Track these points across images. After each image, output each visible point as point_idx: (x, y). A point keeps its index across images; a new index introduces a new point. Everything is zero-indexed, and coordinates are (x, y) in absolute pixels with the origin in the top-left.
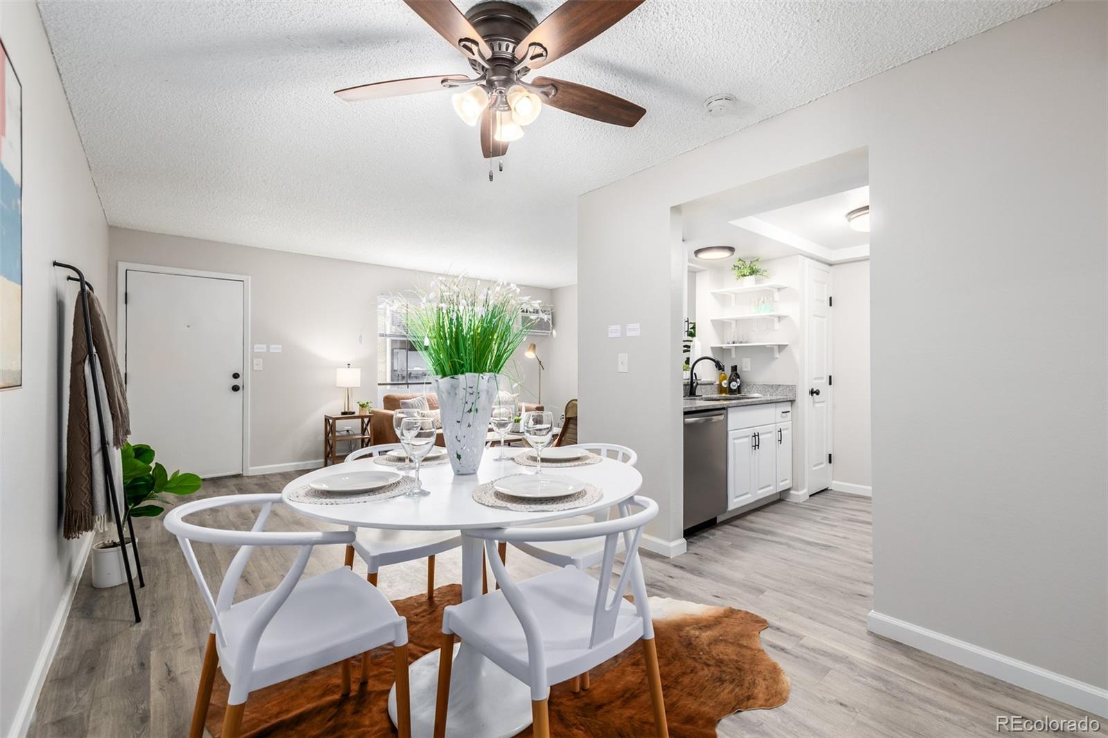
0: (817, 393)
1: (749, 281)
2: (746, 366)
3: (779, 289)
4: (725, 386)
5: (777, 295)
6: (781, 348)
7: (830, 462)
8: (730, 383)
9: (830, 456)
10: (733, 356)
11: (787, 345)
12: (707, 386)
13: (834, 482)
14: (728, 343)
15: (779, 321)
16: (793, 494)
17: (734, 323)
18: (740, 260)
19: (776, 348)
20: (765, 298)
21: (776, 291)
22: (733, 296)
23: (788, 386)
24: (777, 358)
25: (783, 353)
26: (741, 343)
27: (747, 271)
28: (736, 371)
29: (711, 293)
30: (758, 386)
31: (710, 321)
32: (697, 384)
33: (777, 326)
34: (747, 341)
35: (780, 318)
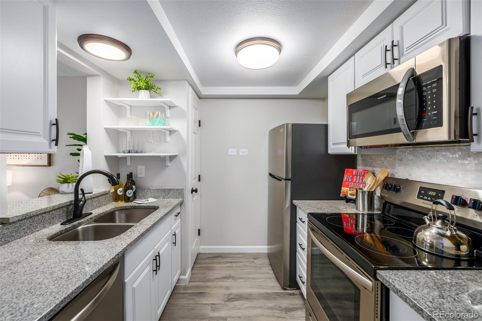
0: (196, 191)
1: (144, 96)
2: (141, 172)
3: (170, 107)
4: (121, 194)
5: (168, 112)
6: (172, 158)
7: (199, 234)
8: (125, 191)
9: (199, 230)
10: (129, 164)
11: (177, 155)
12: (100, 197)
13: (201, 247)
14: (124, 152)
15: (170, 135)
16: (182, 279)
17: (129, 133)
18: (135, 72)
19: (168, 159)
20: (160, 113)
21: (167, 108)
22: (128, 108)
23: (177, 190)
24: (168, 166)
25: (173, 162)
26: (137, 152)
27: (142, 84)
28: (132, 179)
29: (105, 100)
30: (152, 191)
31: (104, 129)
32: (85, 201)
33: (168, 139)
34: (141, 151)
35: (171, 132)
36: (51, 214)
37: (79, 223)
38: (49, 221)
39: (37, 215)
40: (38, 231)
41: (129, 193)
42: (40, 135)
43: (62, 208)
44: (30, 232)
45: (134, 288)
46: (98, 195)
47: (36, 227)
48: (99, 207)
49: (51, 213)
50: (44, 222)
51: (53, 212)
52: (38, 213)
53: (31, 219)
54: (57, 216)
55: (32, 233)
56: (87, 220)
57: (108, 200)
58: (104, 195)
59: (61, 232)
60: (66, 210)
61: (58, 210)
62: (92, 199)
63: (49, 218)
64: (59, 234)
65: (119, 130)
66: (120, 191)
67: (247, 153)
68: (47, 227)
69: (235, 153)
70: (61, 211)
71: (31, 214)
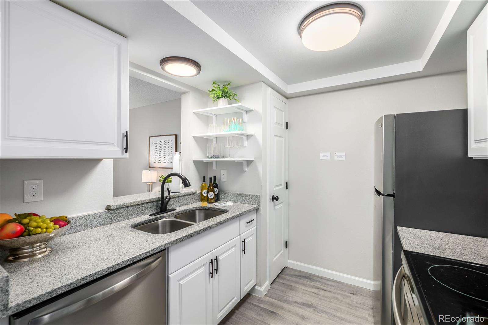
0: (277, 199)
1: (223, 103)
2: (223, 177)
3: (247, 112)
4: (205, 195)
5: (245, 117)
6: (249, 163)
7: (286, 247)
8: (208, 192)
9: (286, 242)
10: (215, 168)
11: (253, 160)
13: (289, 261)
14: (208, 158)
15: (247, 139)
16: (257, 290)
17: (215, 140)
18: (214, 83)
19: (245, 164)
20: (235, 118)
21: (244, 113)
22: (214, 117)
23: (253, 196)
24: (246, 171)
25: (250, 167)
26: (218, 157)
27: (220, 93)
28: (215, 182)
29: (193, 112)
30: (231, 195)
31: (193, 138)
32: (170, 199)
33: (246, 143)
34: (223, 157)
35: (248, 136)
36: (144, 207)
37: (161, 216)
38: (142, 211)
39: (133, 206)
40: (133, 218)
41: (210, 195)
42: (115, 145)
43: (152, 202)
44: (127, 218)
45: (181, 285)
46: (184, 195)
47: (132, 215)
48: (186, 205)
49: (143, 205)
50: (138, 212)
51: (146, 205)
52: (132, 204)
53: (128, 208)
54: (148, 208)
55: (129, 219)
56: (169, 215)
57: (195, 200)
58: (190, 195)
59: (145, 222)
60: (156, 204)
61: (149, 204)
62: (180, 198)
63: (142, 209)
64: (144, 223)
65: (204, 138)
66: (205, 192)
67: (344, 158)
68: (140, 216)
69: (329, 158)
70: (152, 205)
71: (127, 205)
